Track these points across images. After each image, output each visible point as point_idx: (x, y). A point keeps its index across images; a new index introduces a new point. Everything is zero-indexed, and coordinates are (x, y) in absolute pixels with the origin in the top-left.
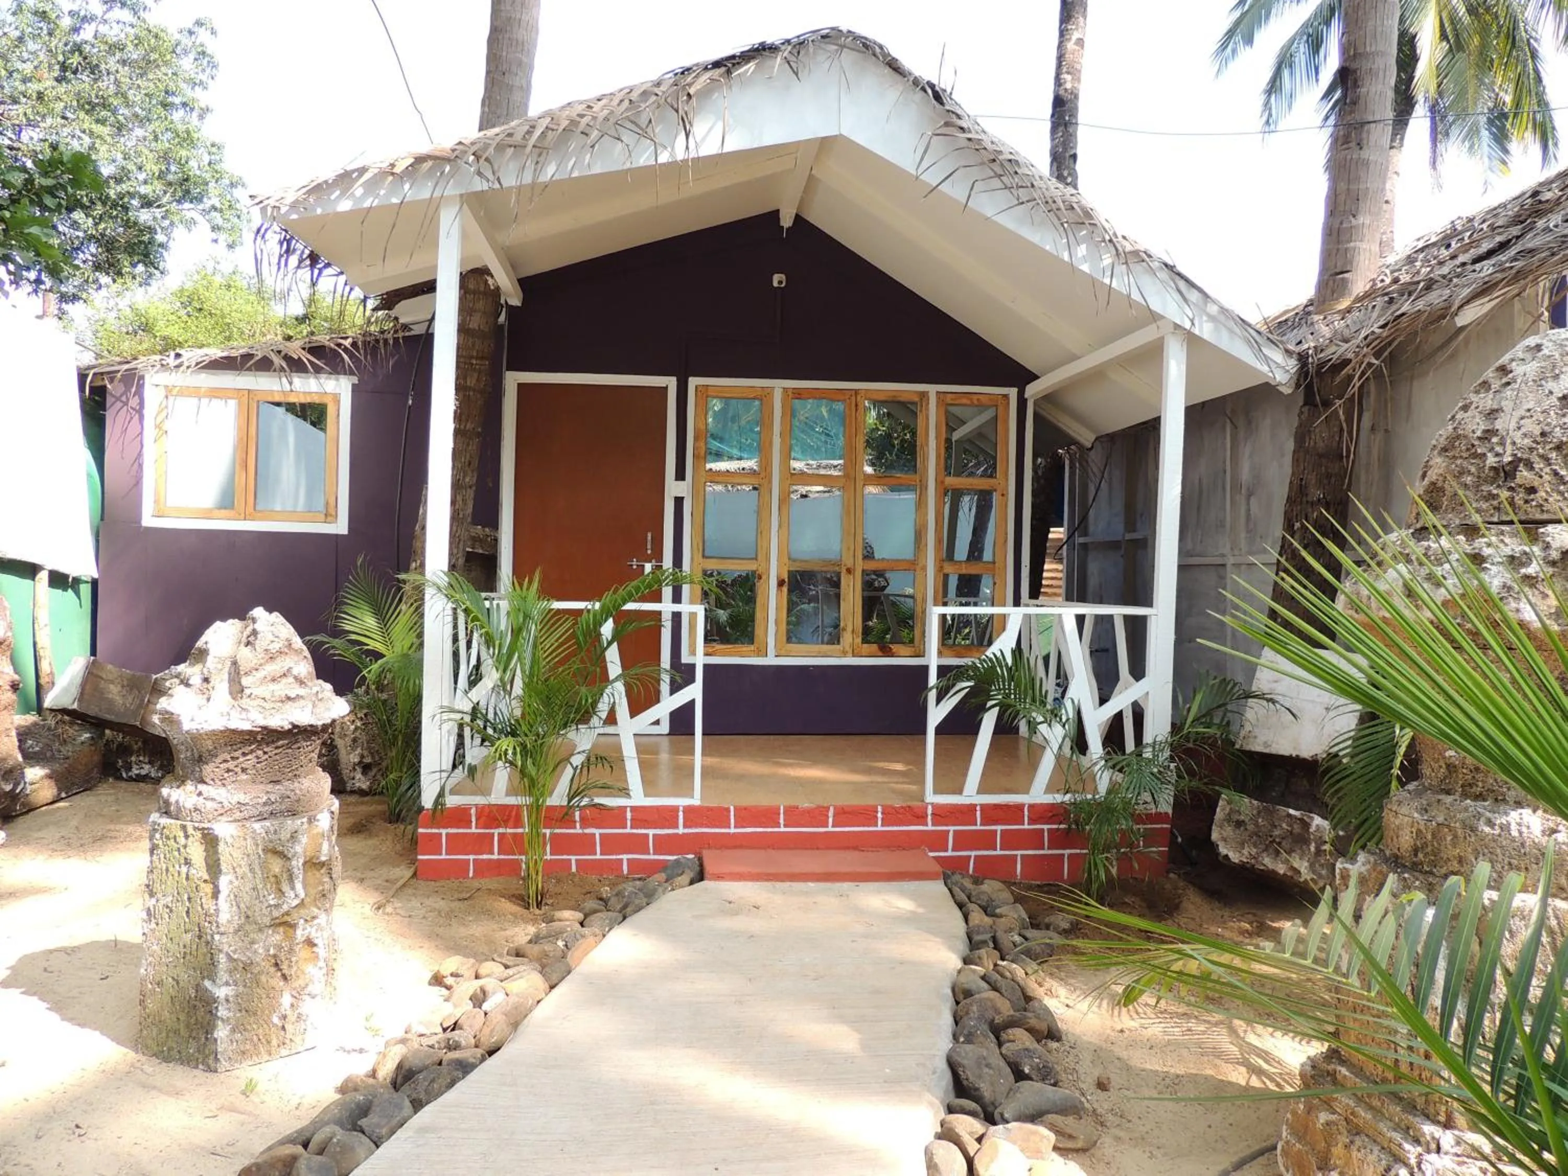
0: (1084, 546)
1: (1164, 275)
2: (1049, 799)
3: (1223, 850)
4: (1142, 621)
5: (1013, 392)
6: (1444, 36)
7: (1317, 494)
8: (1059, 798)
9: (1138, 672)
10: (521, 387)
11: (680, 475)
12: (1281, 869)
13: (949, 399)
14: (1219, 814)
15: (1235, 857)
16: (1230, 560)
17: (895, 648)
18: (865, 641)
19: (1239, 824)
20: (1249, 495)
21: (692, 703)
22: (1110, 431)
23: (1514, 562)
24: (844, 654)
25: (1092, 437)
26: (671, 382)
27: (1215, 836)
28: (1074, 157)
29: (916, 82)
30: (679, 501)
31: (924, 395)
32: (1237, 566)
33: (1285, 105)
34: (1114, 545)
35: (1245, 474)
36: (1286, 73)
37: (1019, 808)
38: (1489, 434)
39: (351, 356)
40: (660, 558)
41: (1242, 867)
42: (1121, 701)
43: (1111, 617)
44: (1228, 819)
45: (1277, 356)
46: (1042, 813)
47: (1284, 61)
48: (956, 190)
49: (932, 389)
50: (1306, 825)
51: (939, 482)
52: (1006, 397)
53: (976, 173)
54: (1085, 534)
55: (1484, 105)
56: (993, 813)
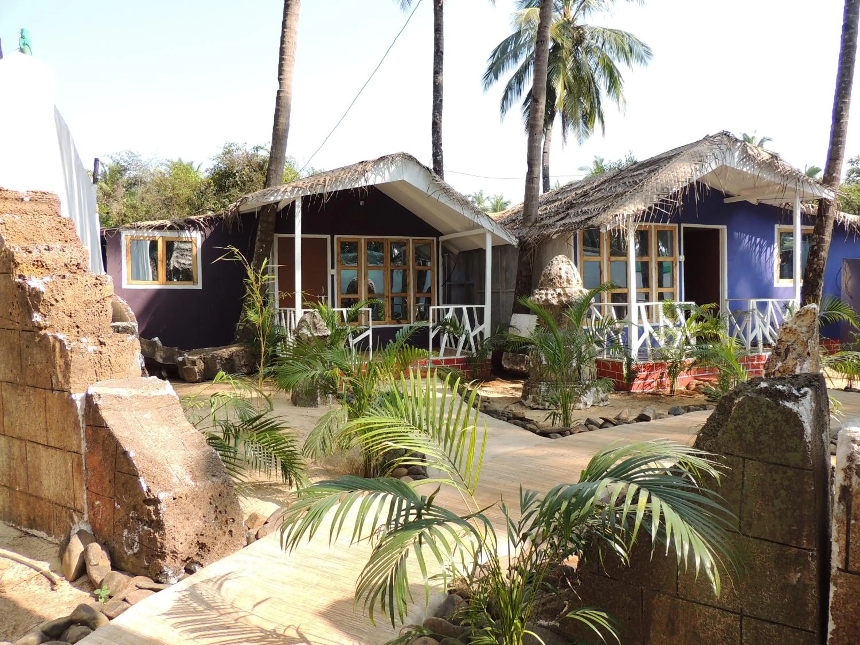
0: (450, 286)
1: (486, 217)
2: (461, 357)
3: (505, 366)
4: (482, 309)
5: (435, 239)
6: (565, 88)
7: (524, 274)
8: (463, 357)
9: (481, 322)
10: (279, 239)
11: (333, 268)
12: (518, 368)
13: (416, 241)
14: (503, 357)
15: (507, 367)
16: (501, 291)
17: (402, 321)
18: (392, 319)
19: (508, 359)
20: (506, 271)
21: (368, 336)
22: (464, 250)
23: (552, 295)
24: (386, 324)
25: (458, 252)
26: (328, 237)
27: (503, 363)
28: (441, 144)
29: (424, 167)
30: (333, 276)
31: (408, 240)
32: (503, 292)
33: (509, 104)
34: (462, 285)
35: (504, 264)
36: (509, 92)
37: (454, 359)
38: (550, 273)
39: (204, 224)
40: (327, 295)
41: (509, 369)
42: (476, 331)
43: (472, 308)
44: (506, 358)
45: (513, 238)
46: (459, 361)
47: (509, 87)
48: (435, 196)
49: (410, 238)
50: (524, 358)
51: (414, 268)
52: (433, 240)
53: (439, 192)
54: (450, 281)
55: (580, 113)
56: (447, 362)
